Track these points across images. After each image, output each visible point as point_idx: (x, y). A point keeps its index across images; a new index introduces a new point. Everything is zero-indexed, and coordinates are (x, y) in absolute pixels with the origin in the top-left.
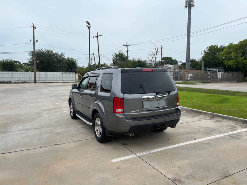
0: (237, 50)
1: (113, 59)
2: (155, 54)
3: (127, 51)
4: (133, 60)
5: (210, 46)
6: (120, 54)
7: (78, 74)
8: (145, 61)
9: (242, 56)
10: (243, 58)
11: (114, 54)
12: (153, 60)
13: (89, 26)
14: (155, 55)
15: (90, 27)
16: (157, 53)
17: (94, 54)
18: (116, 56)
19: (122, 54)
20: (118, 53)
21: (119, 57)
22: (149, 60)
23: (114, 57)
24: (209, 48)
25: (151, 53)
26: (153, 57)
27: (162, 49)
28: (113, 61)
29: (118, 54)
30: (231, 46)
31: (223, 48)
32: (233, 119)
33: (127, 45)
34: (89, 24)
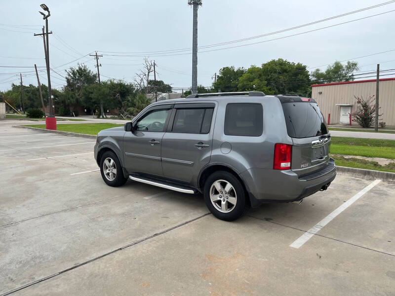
0: (260, 75)
1: (67, 78)
2: (147, 74)
3: (98, 66)
4: (111, 81)
5: (224, 68)
6: (80, 69)
7: (4, 104)
8: (131, 85)
9: (267, 85)
10: (269, 87)
11: (70, 70)
12: (142, 84)
13: (46, 13)
14: (147, 76)
15: (49, 15)
16: (149, 73)
17: (36, 67)
18: (74, 73)
19: (85, 70)
20: (78, 69)
21: (79, 74)
22: (136, 83)
23: (69, 75)
24: (223, 70)
25: (140, 72)
26: (144, 79)
27: (155, 66)
28: (68, 81)
29: (77, 71)
30: (253, 70)
31: (240, 73)
32: (348, 171)
33: (97, 56)
34: (46, 9)
